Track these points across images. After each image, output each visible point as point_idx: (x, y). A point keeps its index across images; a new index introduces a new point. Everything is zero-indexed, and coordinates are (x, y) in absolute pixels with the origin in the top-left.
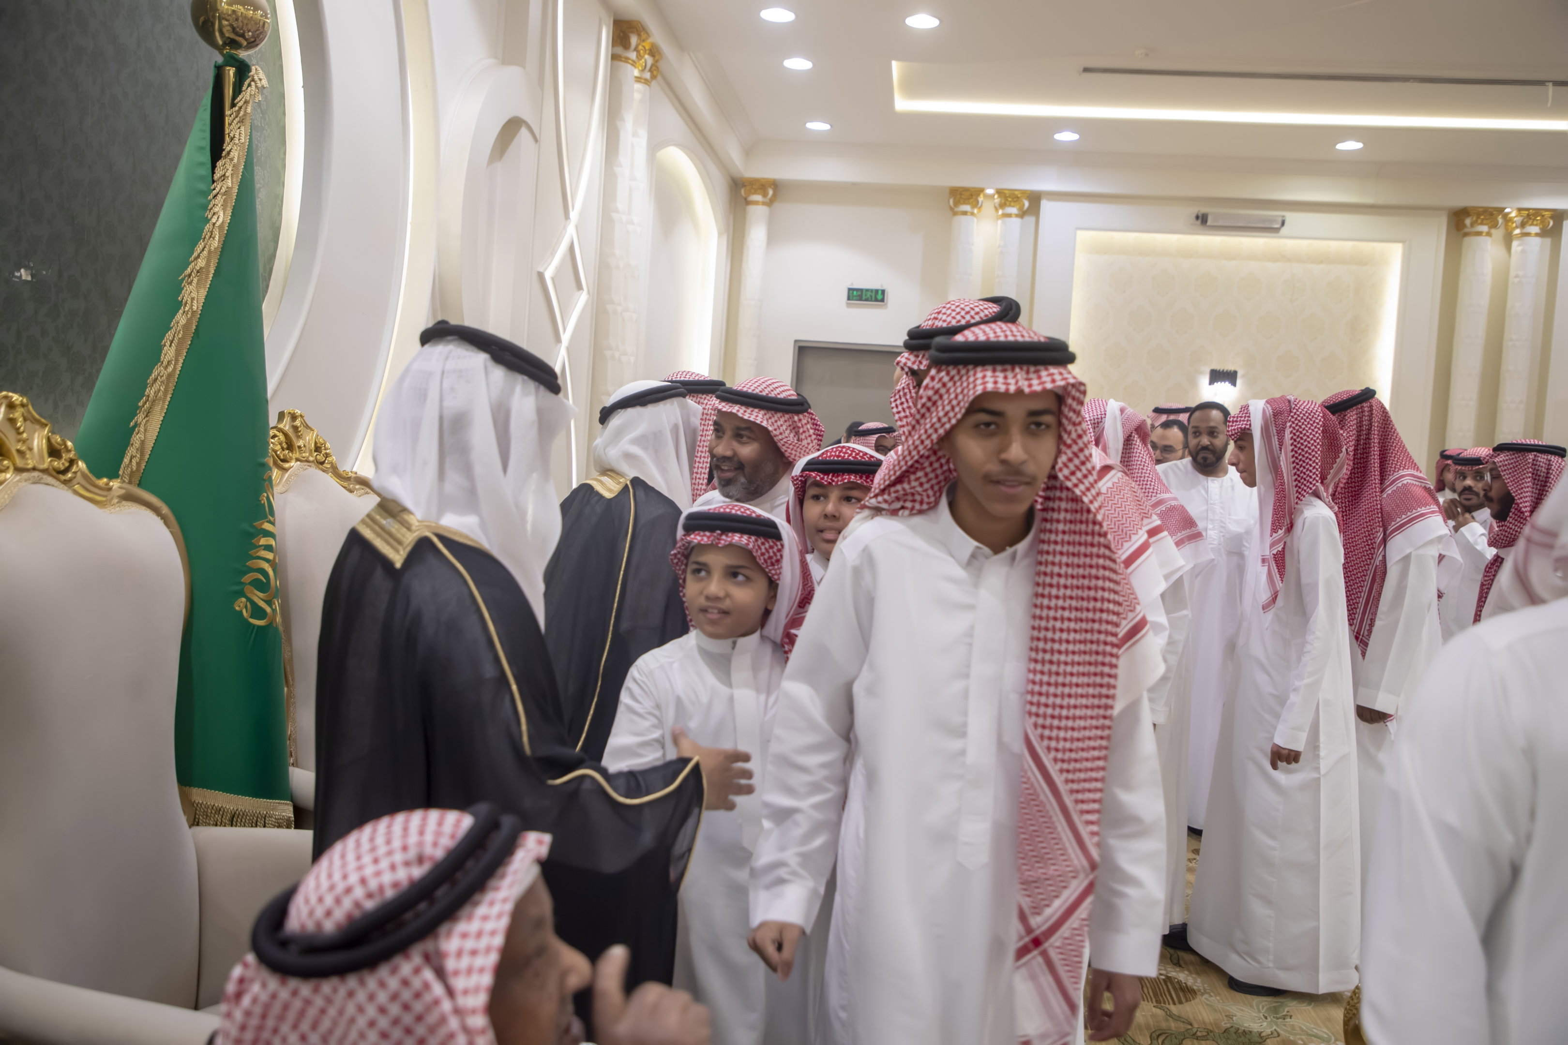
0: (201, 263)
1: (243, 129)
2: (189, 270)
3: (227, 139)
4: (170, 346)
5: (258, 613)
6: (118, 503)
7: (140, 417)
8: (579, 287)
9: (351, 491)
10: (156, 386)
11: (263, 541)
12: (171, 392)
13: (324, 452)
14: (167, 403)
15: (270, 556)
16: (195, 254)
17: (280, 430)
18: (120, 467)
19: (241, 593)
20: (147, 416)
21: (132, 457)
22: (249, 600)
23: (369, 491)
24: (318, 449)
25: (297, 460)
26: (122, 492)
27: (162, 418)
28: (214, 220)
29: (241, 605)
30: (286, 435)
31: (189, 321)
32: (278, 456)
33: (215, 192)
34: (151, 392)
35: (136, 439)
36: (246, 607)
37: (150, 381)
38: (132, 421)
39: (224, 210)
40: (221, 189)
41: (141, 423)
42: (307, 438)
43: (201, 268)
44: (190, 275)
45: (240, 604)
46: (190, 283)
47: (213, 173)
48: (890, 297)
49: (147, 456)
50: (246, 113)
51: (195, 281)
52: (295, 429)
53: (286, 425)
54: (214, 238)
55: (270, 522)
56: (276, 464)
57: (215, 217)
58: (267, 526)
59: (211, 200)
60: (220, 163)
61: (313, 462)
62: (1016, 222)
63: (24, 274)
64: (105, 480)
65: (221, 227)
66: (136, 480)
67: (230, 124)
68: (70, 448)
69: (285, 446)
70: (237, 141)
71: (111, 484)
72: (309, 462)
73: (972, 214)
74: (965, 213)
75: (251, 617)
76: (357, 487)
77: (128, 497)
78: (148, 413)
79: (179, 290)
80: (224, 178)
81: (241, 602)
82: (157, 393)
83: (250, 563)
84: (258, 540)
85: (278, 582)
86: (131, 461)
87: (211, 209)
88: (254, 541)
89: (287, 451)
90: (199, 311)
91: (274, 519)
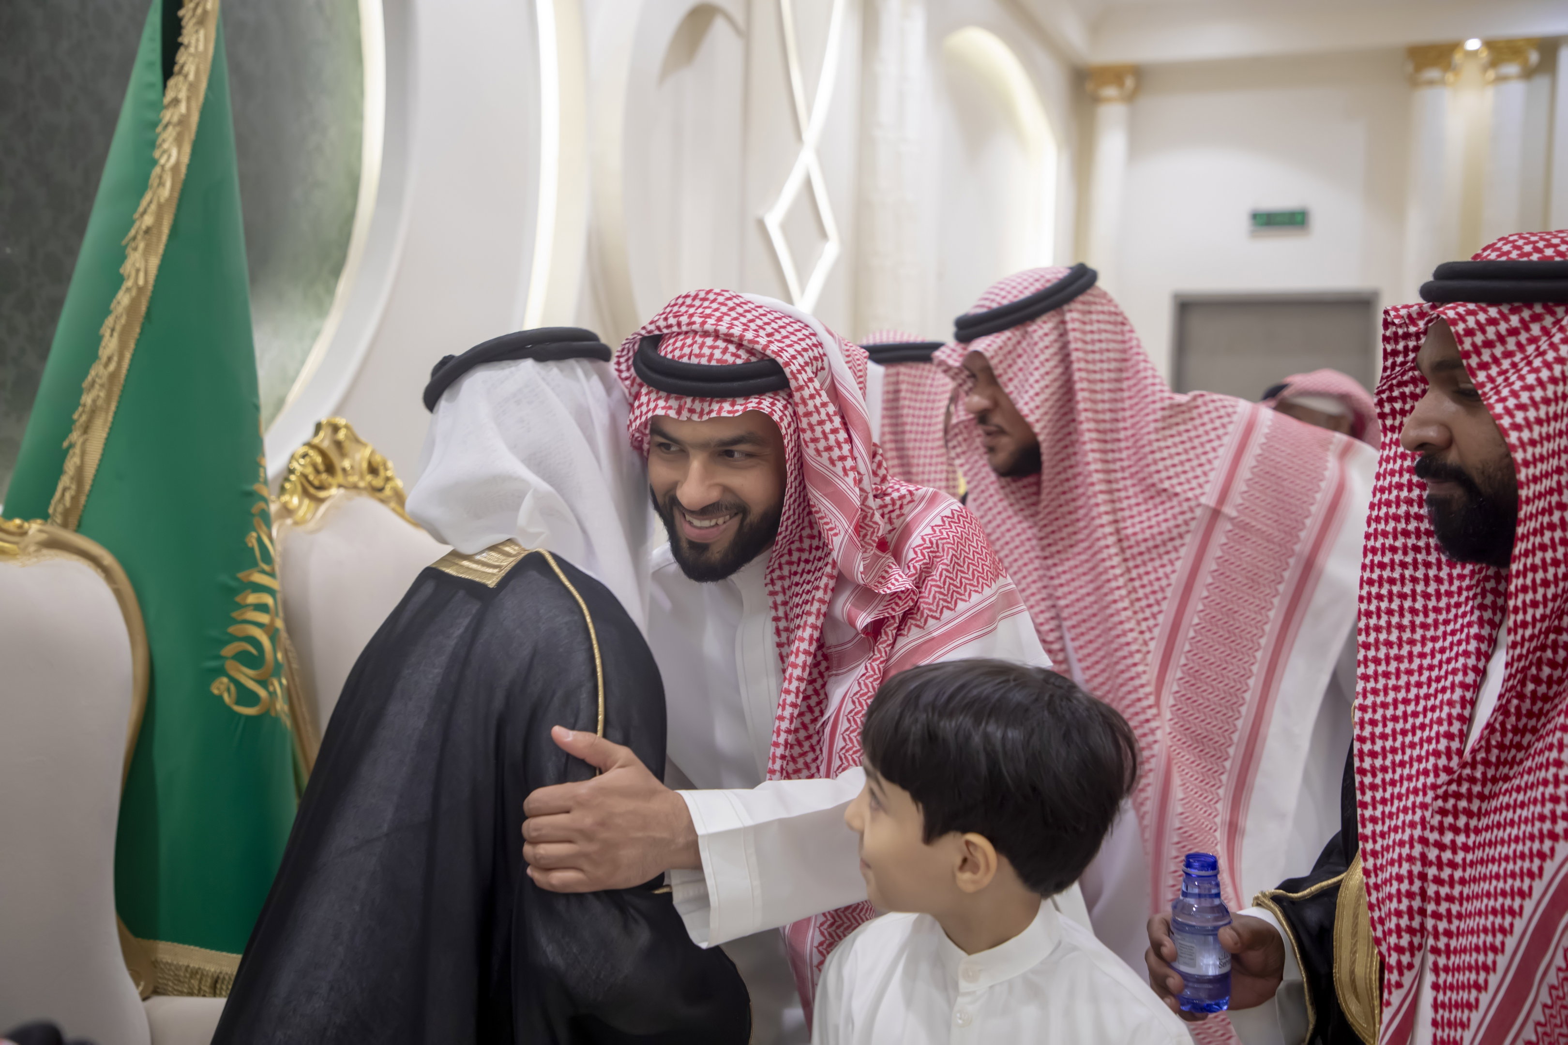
0: (148, 220)
1: (202, 33)
2: (132, 232)
4: (111, 335)
5: (246, 696)
6: (36, 551)
7: (75, 436)
8: (823, 235)
10: (95, 391)
11: (252, 598)
12: (116, 399)
13: (382, 473)
14: (111, 414)
15: (264, 618)
16: (141, 209)
17: (314, 448)
18: (46, 503)
19: (221, 671)
20: (85, 432)
21: (65, 489)
22: (233, 680)
24: (373, 470)
25: (340, 486)
26: (43, 536)
27: (104, 435)
28: (163, 161)
29: (222, 687)
30: (322, 453)
31: (135, 303)
32: (311, 483)
33: (164, 123)
34: (87, 399)
35: (71, 464)
36: (228, 690)
37: (85, 384)
38: (65, 440)
39: (179, 146)
40: (172, 116)
41: (77, 442)
42: (357, 456)
43: (150, 228)
44: (134, 238)
45: (220, 687)
46: (135, 249)
47: (163, 95)
48: (1317, 221)
49: (87, 487)
50: (205, 12)
51: (143, 245)
53: (322, 440)
54: (164, 186)
55: (263, 572)
56: (305, 493)
57: (166, 157)
58: (259, 578)
59: (159, 135)
60: (171, 82)
61: (365, 489)
62: (1516, 89)
64: (18, 521)
65: (175, 168)
66: (73, 520)
69: (321, 467)
70: (192, 50)
71: (26, 525)
72: (355, 487)
73: (1442, 82)
74: (1431, 83)
75: (238, 703)
77: (53, 544)
78: (86, 429)
79: (122, 257)
80: (176, 101)
81: (222, 683)
82: (94, 401)
83: (232, 629)
84: (246, 598)
85: (280, 656)
86: (63, 495)
87: (161, 145)
88: (238, 599)
89: (324, 476)
90: (150, 287)
91: (273, 570)
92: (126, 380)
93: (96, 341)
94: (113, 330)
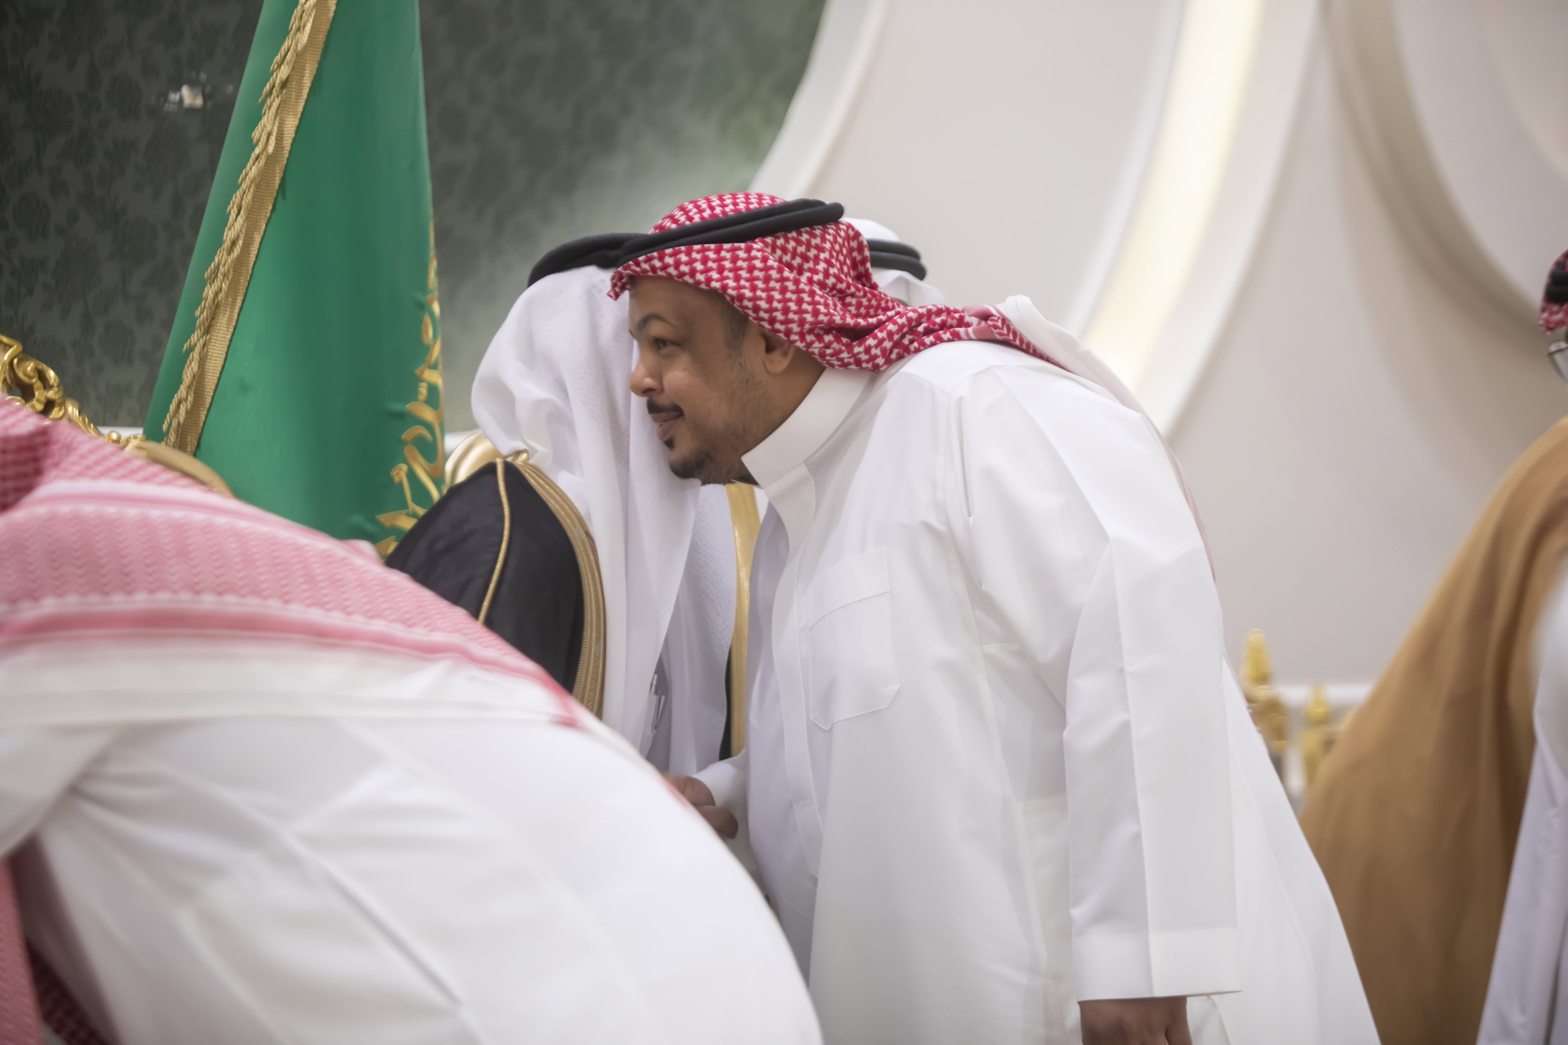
0: (285, 72)
2: (268, 87)
4: (238, 213)
7: (195, 336)
10: (217, 284)
12: (242, 291)
14: (237, 311)
16: (278, 58)
20: (207, 332)
21: (181, 401)
27: (228, 336)
34: (209, 292)
35: (190, 372)
37: (209, 274)
41: (197, 345)
43: (288, 77)
44: (269, 94)
46: (270, 106)
49: (207, 398)
51: (280, 99)
63: (188, 96)
68: (52, 382)
78: (208, 330)
82: (216, 294)
86: (178, 407)
92: (254, 269)
93: (224, 220)
94: (239, 208)
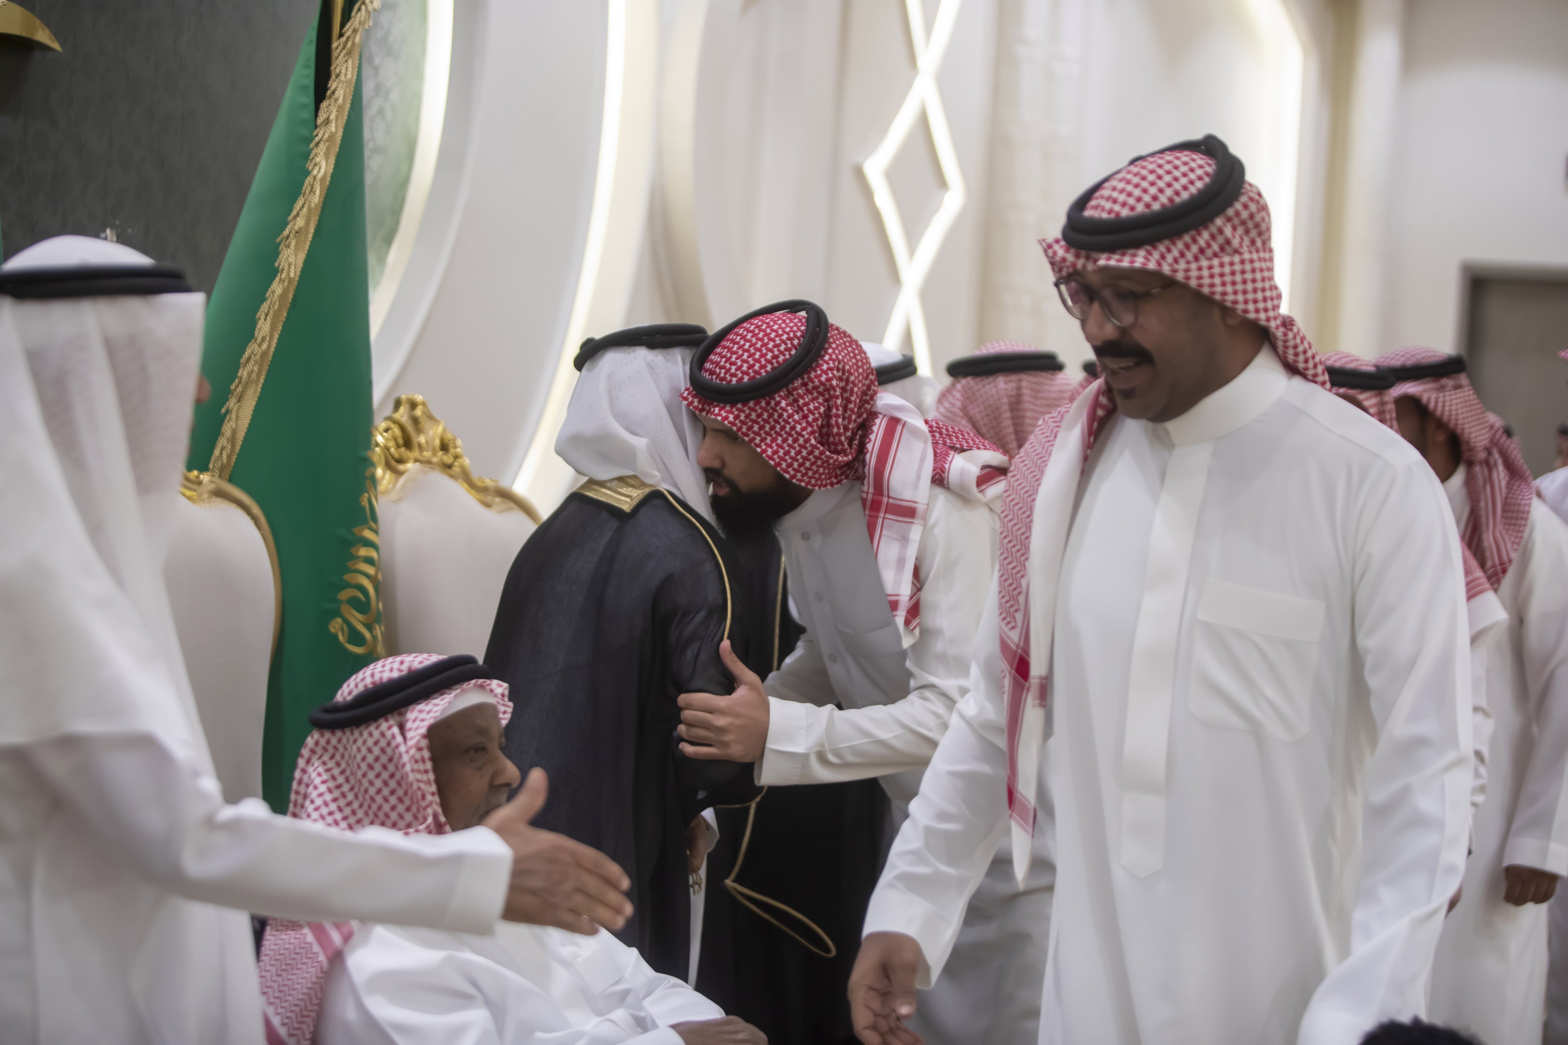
0: (300, 222)
1: (350, 62)
2: (286, 232)
3: (333, 76)
4: (265, 319)
5: (356, 637)
6: (208, 498)
7: (232, 403)
9: (488, 505)
10: (250, 366)
11: (363, 552)
12: (264, 372)
13: (452, 451)
14: (260, 386)
15: (371, 570)
16: (294, 213)
17: (395, 422)
18: (209, 460)
19: (337, 613)
20: (239, 401)
21: (223, 449)
22: (346, 621)
23: (512, 505)
24: (444, 447)
25: (416, 460)
26: (213, 487)
27: (254, 403)
28: (315, 172)
29: (337, 626)
30: (402, 428)
31: (286, 291)
32: (392, 456)
33: (317, 139)
34: (243, 373)
35: (227, 429)
36: (342, 630)
37: (243, 360)
38: (223, 407)
39: (327, 159)
40: (324, 134)
41: (232, 409)
42: (431, 433)
43: (300, 228)
44: (288, 237)
45: (336, 626)
46: (288, 246)
47: (316, 116)
49: (238, 448)
50: (353, 44)
51: (293, 243)
52: (415, 421)
53: (402, 415)
54: (314, 193)
55: (371, 529)
56: (388, 466)
57: (317, 168)
58: (368, 534)
59: (313, 149)
60: (324, 105)
61: (437, 464)
64: (196, 472)
65: (323, 179)
66: (227, 474)
67: (337, 58)
69: (401, 442)
70: (342, 78)
71: (201, 476)
72: (429, 462)
75: (349, 642)
76: (498, 500)
77: (219, 494)
78: (240, 398)
79: (276, 254)
80: (327, 121)
81: (337, 623)
82: (250, 374)
83: (347, 577)
84: (358, 551)
85: (380, 605)
86: (221, 453)
87: (313, 158)
88: (353, 550)
89: (403, 449)
90: (297, 279)
91: (377, 527)
92: (273, 357)
93: (254, 323)
94: (267, 315)
